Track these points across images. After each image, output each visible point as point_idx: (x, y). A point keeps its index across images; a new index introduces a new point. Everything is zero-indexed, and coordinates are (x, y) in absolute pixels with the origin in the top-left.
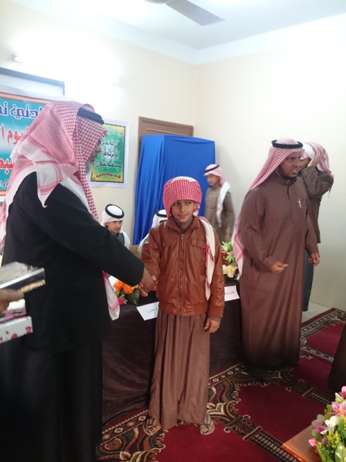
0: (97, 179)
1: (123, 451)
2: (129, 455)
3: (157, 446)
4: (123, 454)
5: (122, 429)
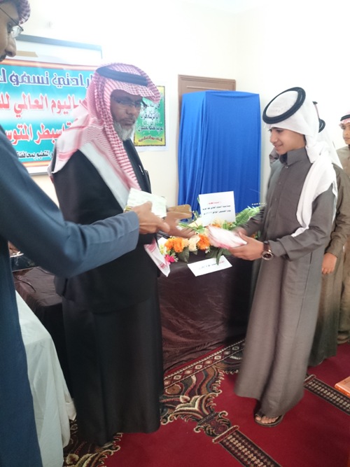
0: (140, 143)
1: (183, 394)
2: (189, 398)
3: (214, 391)
4: (183, 398)
5: (180, 376)
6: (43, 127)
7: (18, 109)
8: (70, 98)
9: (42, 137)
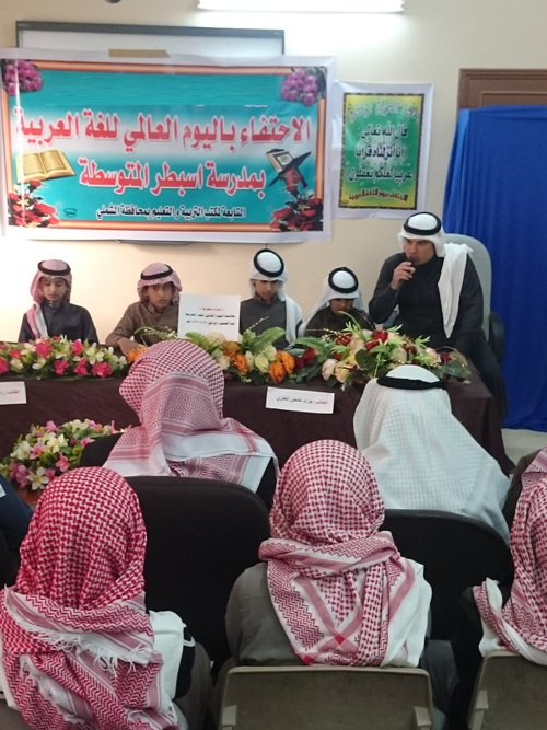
0: (351, 203)
6: (166, 168)
7: (130, 139)
8: (215, 123)
9: (162, 183)
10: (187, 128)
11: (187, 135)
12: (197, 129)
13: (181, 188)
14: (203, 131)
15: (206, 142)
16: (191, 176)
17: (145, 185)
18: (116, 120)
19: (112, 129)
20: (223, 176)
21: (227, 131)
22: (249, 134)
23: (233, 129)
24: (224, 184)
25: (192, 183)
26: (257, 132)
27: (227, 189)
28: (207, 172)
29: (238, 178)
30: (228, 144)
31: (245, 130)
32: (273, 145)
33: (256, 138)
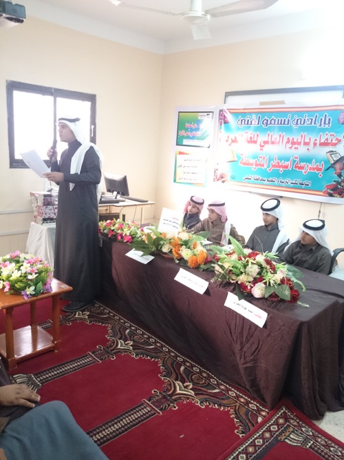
6: (276, 159)
7: (262, 144)
8: (302, 136)
9: (273, 166)
10: (288, 139)
11: (288, 142)
12: (293, 139)
13: (281, 169)
14: (295, 140)
15: (296, 146)
16: (286, 163)
17: (265, 167)
18: (258, 135)
19: (255, 139)
20: (302, 164)
21: (307, 140)
22: (318, 142)
23: (310, 139)
24: (302, 168)
25: (287, 167)
26: (322, 141)
27: (303, 171)
28: (294, 161)
29: (310, 166)
30: (306, 147)
31: (316, 140)
32: (330, 148)
33: (322, 144)
